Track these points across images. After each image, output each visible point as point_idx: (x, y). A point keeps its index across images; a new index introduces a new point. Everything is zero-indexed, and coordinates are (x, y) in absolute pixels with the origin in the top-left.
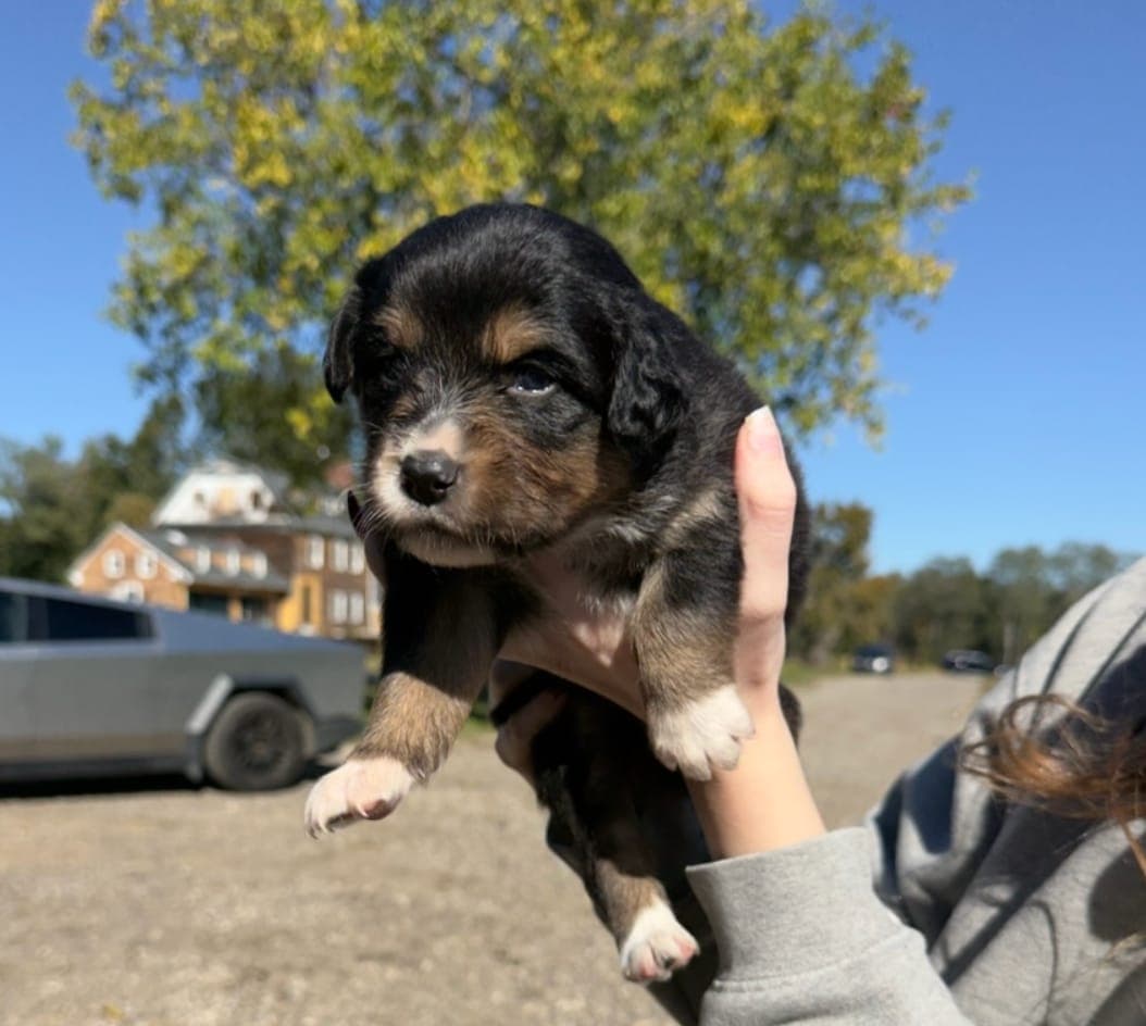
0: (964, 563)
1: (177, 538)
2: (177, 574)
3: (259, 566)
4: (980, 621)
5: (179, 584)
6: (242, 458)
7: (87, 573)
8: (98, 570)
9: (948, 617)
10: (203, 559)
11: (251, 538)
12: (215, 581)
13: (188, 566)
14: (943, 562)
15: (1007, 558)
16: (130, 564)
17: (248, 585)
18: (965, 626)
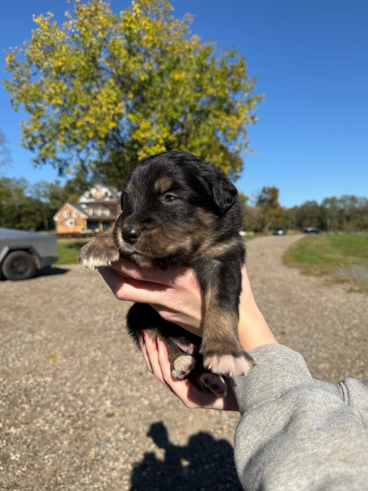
0: (315, 202)
1: (84, 206)
2: (83, 216)
3: (107, 213)
4: (320, 219)
5: (84, 219)
6: (105, 184)
7: (58, 217)
8: (61, 216)
9: (311, 218)
10: (91, 212)
11: (105, 205)
12: (94, 217)
13: (86, 214)
14: (309, 203)
15: (326, 201)
16: (70, 214)
17: (104, 218)
18: (315, 220)
